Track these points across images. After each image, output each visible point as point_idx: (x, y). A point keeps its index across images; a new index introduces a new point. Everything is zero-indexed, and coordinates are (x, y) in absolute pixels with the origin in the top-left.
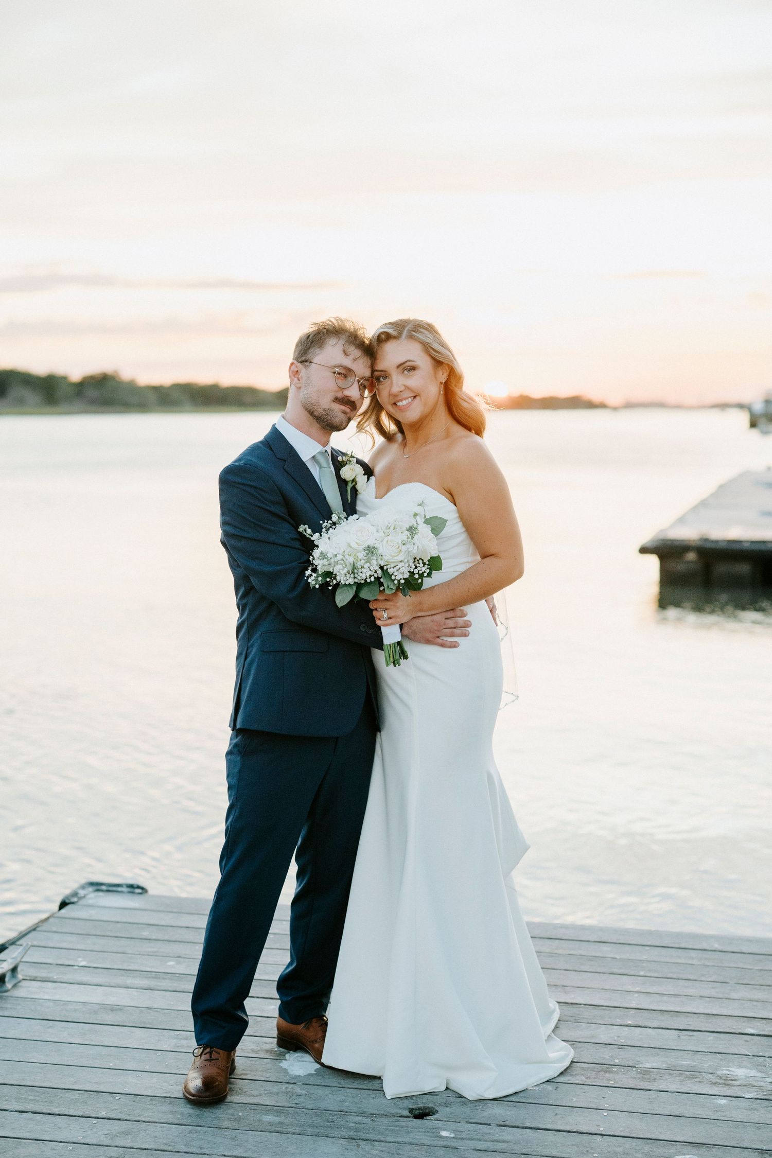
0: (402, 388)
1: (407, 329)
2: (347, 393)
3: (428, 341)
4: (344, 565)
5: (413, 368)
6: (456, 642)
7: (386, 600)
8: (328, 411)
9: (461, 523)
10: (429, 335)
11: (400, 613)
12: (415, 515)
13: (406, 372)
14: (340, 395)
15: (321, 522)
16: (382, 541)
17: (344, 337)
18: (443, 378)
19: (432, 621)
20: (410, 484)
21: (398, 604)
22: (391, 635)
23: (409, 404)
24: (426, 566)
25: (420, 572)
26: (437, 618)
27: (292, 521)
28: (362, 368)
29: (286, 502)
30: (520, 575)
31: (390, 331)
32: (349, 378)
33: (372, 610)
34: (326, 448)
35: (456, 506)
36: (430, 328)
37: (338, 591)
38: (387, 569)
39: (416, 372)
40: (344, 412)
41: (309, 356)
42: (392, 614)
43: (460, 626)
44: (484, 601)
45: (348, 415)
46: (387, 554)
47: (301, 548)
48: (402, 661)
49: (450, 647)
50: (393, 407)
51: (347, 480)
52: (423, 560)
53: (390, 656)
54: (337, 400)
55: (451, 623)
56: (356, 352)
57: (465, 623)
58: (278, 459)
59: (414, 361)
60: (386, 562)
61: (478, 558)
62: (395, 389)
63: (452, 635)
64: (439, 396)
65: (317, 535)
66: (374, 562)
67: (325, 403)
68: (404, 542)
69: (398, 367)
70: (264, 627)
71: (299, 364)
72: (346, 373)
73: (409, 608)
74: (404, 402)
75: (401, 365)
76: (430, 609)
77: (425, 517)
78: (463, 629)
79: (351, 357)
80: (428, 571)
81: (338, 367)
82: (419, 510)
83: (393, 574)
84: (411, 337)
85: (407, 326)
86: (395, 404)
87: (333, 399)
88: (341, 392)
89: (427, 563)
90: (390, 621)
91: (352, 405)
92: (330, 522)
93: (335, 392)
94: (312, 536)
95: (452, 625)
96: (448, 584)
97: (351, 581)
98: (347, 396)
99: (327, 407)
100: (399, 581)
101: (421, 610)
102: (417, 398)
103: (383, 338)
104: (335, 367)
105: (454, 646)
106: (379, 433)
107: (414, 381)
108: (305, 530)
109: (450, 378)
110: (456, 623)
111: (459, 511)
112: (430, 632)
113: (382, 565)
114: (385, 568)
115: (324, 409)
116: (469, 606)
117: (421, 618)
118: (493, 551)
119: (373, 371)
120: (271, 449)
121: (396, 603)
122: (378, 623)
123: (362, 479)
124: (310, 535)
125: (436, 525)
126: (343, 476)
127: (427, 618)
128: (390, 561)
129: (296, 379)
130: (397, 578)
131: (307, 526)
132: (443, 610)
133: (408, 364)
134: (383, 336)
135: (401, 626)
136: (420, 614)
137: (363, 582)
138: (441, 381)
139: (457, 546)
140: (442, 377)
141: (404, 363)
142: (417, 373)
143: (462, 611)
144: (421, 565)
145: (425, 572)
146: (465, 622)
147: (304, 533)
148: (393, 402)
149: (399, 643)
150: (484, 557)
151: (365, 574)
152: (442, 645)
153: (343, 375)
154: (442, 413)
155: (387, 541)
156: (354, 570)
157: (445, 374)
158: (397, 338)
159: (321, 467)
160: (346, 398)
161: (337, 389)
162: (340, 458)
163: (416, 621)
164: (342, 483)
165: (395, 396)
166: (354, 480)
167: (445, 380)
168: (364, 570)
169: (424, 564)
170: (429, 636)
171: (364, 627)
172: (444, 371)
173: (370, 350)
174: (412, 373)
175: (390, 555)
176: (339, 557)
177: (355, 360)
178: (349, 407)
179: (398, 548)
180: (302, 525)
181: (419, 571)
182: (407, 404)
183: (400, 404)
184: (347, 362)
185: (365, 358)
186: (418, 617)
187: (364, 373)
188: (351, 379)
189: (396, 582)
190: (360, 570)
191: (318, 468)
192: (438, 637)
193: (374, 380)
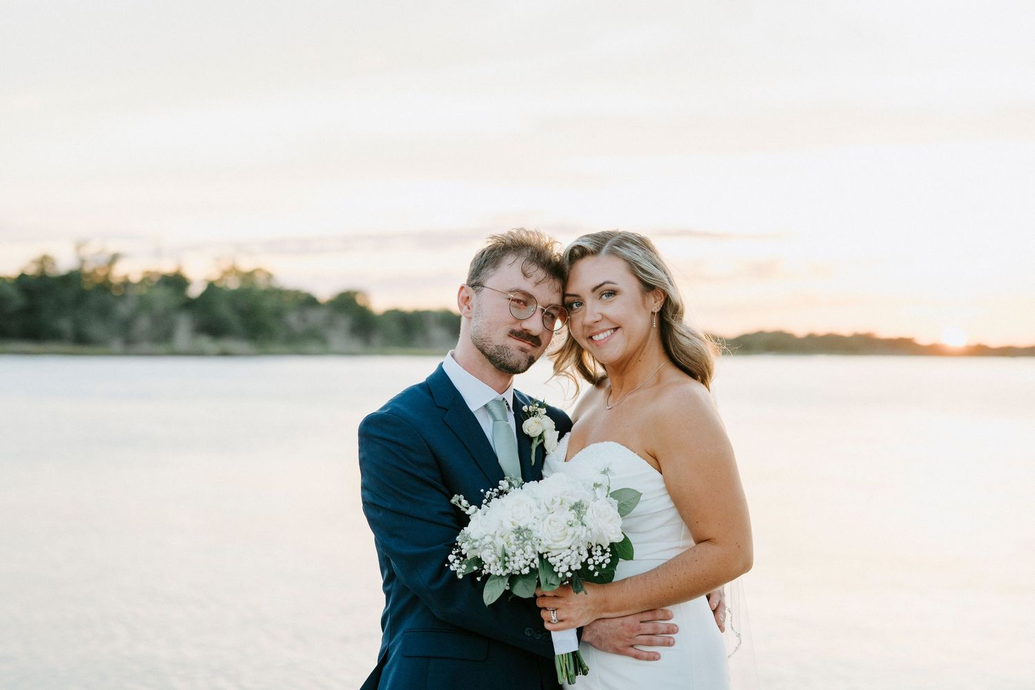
0: (599, 318)
1: (609, 242)
2: (526, 325)
3: (636, 259)
4: (493, 551)
5: (613, 293)
6: (657, 653)
7: (555, 596)
8: (502, 349)
9: (668, 496)
10: (640, 253)
11: (573, 615)
12: (596, 485)
13: (604, 297)
14: (517, 328)
15: (482, 491)
16: (543, 520)
17: (526, 253)
18: (656, 306)
19: (623, 624)
20: (603, 443)
21: (571, 603)
22: (564, 642)
23: (608, 338)
24: (608, 555)
25: (597, 563)
26: (629, 620)
27: (444, 489)
28: (547, 294)
29: (439, 464)
30: (746, 567)
31: (586, 245)
32: (529, 307)
33: (540, 609)
34: (504, 395)
35: (661, 473)
36: (642, 244)
37: (489, 583)
38: (548, 557)
39: (618, 297)
40: (523, 350)
41: (481, 278)
42: (563, 615)
43: (661, 632)
44: (704, 598)
45: (529, 354)
46: (548, 539)
47: (453, 524)
48: (580, 678)
49: (648, 659)
50: (589, 343)
51: (532, 435)
52: (602, 546)
53: (562, 671)
54: (514, 334)
55: (648, 628)
56: (539, 274)
57: (668, 628)
58: (438, 407)
59: (613, 283)
60: (547, 548)
61: (692, 543)
62: (589, 319)
63: (650, 644)
64: (650, 330)
65: (473, 508)
66: (529, 549)
67: (498, 338)
68: (570, 523)
69: (594, 290)
70: (407, 625)
71: (470, 288)
72: (524, 300)
73: (588, 608)
74: (601, 336)
75: (597, 287)
76: (618, 610)
77: (609, 488)
78: (667, 636)
79: (533, 280)
80: (608, 561)
81: (514, 291)
82: (601, 479)
83: (555, 565)
84: (612, 253)
85: (609, 240)
86: (591, 337)
87: (508, 333)
88: (519, 324)
89: (609, 550)
90: (561, 625)
91: (536, 341)
92: (496, 490)
93: (510, 324)
94: (467, 508)
95: (650, 631)
96: (644, 576)
97: (501, 572)
98: (526, 330)
99: (500, 343)
100: (564, 574)
101: (607, 610)
102: (619, 330)
103: (578, 254)
104: (511, 292)
105: (654, 657)
106: (582, 376)
107: (614, 309)
108: (460, 502)
109: (666, 307)
110: (656, 628)
111: (666, 481)
112: (619, 639)
113: (541, 552)
114: (545, 556)
115: (497, 346)
116: (677, 605)
117: (608, 621)
118: (708, 534)
119: (564, 295)
120: (431, 394)
121: (568, 601)
122: (547, 626)
123: (551, 435)
124: (466, 508)
125: (626, 501)
126: (526, 431)
127: (616, 620)
128: (552, 547)
129: (465, 307)
130: (561, 570)
131: (462, 496)
132: (635, 612)
133: (607, 286)
134: (577, 251)
135: (580, 632)
136: (605, 615)
137: (518, 573)
138: (653, 310)
139: (662, 526)
140: (654, 306)
141: (601, 285)
142: (617, 300)
143: (665, 612)
144: (599, 553)
145: (604, 562)
146: (669, 626)
147: (459, 505)
148: (588, 335)
149: (575, 654)
150: (699, 541)
151: (518, 564)
152: (636, 657)
153: (522, 303)
154: (654, 351)
155: (550, 521)
156: (505, 558)
157: (659, 302)
158: (595, 253)
159: (495, 420)
160: (525, 332)
161: (513, 320)
162: (525, 408)
163: (602, 624)
164: (524, 441)
165: (590, 327)
166: (541, 436)
167: (658, 310)
168: (516, 559)
169: (604, 552)
170: (619, 644)
171: (530, 631)
172: (657, 298)
173: (559, 271)
174: (611, 298)
175: (552, 540)
176: (488, 539)
177: (537, 284)
178: (530, 342)
179: (564, 530)
180: (456, 495)
181: (594, 561)
182: (605, 338)
183: (596, 338)
184: (527, 286)
185: (551, 280)
186: (603, 619)
187: (550, 300)
188: (531, 308)
189: (560, 575)
190: (512, 558)
191: (491, 421)
192: (632, 646)
193: (566, 308)
